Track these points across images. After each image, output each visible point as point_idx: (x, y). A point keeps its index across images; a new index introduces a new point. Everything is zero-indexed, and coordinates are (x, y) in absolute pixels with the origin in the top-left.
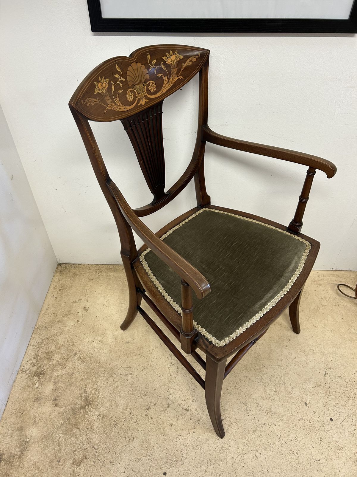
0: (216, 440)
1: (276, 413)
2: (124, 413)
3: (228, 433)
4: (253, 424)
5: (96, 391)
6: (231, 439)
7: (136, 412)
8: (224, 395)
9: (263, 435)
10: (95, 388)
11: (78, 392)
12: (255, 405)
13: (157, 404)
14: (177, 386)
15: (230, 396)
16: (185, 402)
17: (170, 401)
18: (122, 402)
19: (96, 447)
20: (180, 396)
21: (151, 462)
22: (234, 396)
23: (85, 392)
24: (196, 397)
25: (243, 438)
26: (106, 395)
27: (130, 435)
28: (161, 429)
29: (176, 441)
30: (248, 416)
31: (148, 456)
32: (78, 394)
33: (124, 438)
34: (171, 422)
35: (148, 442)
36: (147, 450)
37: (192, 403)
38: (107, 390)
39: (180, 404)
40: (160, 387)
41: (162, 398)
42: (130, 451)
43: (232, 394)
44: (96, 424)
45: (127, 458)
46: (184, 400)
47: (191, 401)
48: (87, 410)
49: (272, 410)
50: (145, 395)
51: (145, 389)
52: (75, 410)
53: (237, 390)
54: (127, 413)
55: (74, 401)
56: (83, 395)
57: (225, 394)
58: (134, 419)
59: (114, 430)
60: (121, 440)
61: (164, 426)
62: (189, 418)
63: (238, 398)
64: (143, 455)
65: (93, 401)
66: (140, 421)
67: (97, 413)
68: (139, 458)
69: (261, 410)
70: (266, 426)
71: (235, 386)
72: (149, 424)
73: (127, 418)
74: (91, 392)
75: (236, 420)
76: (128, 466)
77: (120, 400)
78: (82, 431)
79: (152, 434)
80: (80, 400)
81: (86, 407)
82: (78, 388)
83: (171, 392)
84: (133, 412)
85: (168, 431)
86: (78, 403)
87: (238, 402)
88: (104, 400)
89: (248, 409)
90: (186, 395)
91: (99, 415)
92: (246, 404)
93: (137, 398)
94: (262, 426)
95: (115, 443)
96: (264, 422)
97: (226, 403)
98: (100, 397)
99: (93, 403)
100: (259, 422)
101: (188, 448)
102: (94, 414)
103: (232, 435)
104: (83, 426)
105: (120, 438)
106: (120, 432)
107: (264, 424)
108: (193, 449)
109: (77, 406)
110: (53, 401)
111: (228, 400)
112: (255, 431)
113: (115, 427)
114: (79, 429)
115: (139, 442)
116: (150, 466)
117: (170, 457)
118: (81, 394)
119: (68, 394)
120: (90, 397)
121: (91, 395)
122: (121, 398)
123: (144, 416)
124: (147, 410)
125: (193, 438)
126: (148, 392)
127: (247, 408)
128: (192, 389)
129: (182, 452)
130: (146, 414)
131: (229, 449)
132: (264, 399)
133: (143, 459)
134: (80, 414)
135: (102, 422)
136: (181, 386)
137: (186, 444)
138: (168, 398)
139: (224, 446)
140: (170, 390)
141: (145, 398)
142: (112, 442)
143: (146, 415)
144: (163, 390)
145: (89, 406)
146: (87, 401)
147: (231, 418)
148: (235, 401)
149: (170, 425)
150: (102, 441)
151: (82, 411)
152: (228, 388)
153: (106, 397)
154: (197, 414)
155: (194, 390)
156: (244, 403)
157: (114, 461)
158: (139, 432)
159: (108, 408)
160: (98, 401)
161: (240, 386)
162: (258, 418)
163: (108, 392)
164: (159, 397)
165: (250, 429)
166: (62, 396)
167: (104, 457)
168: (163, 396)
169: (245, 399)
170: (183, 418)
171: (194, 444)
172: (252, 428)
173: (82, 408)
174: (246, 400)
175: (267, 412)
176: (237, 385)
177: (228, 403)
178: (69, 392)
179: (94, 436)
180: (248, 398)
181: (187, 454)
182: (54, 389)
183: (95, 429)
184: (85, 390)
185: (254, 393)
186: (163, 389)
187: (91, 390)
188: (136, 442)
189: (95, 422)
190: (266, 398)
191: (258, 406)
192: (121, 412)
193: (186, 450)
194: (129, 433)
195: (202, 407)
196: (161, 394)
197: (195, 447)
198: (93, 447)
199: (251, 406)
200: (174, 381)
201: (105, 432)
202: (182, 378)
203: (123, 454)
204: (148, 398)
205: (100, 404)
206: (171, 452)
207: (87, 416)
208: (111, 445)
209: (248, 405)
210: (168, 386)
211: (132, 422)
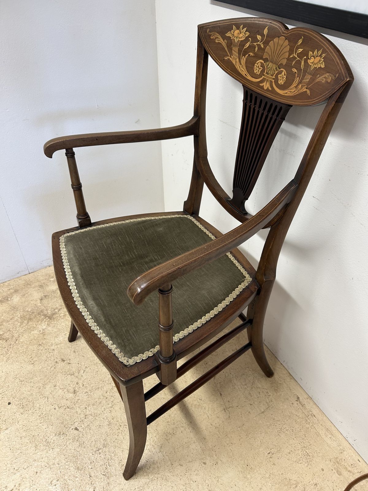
0: (54, 433)
1: (108, 485)
2: (52, 345)
3: (66, 442)
4: (86, 464)
5: (63, 316)
6: (61, 447)
7: (57, 353)
8: (105, 418)
9: (77, 479)
10: (65, 314)
11: (57, 306)
12: (108, 456)
13: (70, 365)
14: (95, 371)
15: (107, 426)
16: (81, 386)
17: (77, 374)
18: (61, 338)
19: (17, 342)
20: (87, 379)
21: (17, 387)
22: (109, 429)
23: (59, 310)
24: (91, 393)
25: (66, 459)
26: (63, 324)
27: (35, 359)
28: (48, 380)
29: (42, 397)
30: (93, 454)
31: (21, 382)
32: (56, 307)
33: (30, 357)
34: (58, 384)
35: (33, 376)
36: (26, 379)
37: (84, 392)
38: (67, 323)
39: (78, 383)
40: (88, 358)
41: (78, 366)
42: (21, 367)
43: (110, 426)
44: (36, 332)
45: (15, 368)
46: (84, 385)
47: (86, 391)
48: (45, 320)
49: (111, 479)
50: (74, 352)
51: (80, 349)
52: (42, 312)
53: (117, 430)
54: (53, 347)
55: (49, 307)
56: (56, 310)
57: (107, 419)
58: (49, 355)
59: (35, 347)
60: (28, 356)
61: (52, 381)
62: (67, 397)
63: (109, 435)
64: (21, 378)
65: (54, 319)
66: (49, 361)
67: (44, 327)
68: (18, 376)
69: (105, 466)
70: (89, 479)
71: (121, 426)
72: (49, 368)
73: (49, 350)
74: (61, 313)
75: (83, 443)
76: (8, 372)
77: (62, 336)
78: (26, 326)
79: (41, 375)
80: (52, 311)
81: (47, 318)
82: (61, 304)
83: (87, 370)
84: (55, 351)
85: (48, 387)
86: (48, 311)
87: (104, 437)
88: (58, 325)
89: (100, 451)
90: (90, 384)
91: (44, 330)
92: (105, 446)
93: (69, 347)
94: (86, 474)
95: (25, 353)
96: (92, 475)
97: (97, 425)
98: (59, 321)
99: (53, 320)
100: (90, 470)
101: (38, 411)
102: (43, 326)
103: (65, 446)
104: (31, 325)
105: (30, 354)
106: (35, 351)
107: (90, 476)
108: (39, 416)
109: (45, 312)
110: (44, 295)
111: (102, 425)
112: (78, 468)
113: (37, 345)
114: (28, 323)
115: (31, 369)
116: (13, 388)
117: (25, 400)
118: (57, 308)
119: (53, 301)
120: (56, 315)
121: (58, 315)
122: (64, 336)
123: (55, 361)
124: (61, 360)
125: (49, 410)
126: (79, 352)
127: (101, 449)
128: (97, 386)
129: (33, 408)
130: (58, 361)
131: (49, 450)
132: (120, 464)
133: (17, 380)
134: (39, 317)
135: (38, 334)
136: (96, 375)
137: (42, 408)
138: (80, 371)
139: (51, 443)
140: (89, 368)
141: (72, 352)
142: (25, 350)
143: (56, 362)
144: (85, 363)
145: (49, 319)
146: (52, 316)
147: (82, 437)
148: (104, 433)
149: (54, 386)
150: (24, 343)
151: (43, 317)
152: (115, 420)
153: (61, 325)
154: (74, 403)
155: (97, 388)
156: (105, 444)
157: (9, 361)
158: (40, 365)
159: (52, 332)
160: (55, 322)
161: (123, 431)
162: (95, 466)
163: (66, 324)
164: (77, 363)
165: (79, 462)
166: (50, 298)
167: (11, 352)
168: (80, 365)
169: (111, 442)
170: (66, 393)
171: (44, 414)
172: (81, 464)
173: (45, 316)
174: (110, 444)
175: (106, 474)
176: (122, 426)
177: (98, 427)
178: (55, 300)
179: (26, 336)
180: (113, 445)
181: (32, 412)
182: (54, 290)
183: (31, 333)
184: (61, 309)
185: (122, 449)
186: (87, 362)
187: (63, 312)
188: (30, 367)
189: (37, 330)
190: (122, 466)
191: (108, 460)
192: (52, 343)
193: (36, 410)
194: (36, 357)
195: (83, 404)
196: (81, 363)
197: (42, 416)
198: (16, 340)
199: (105, 452)
200: (99, 367)
201: (31, 341)
202: (105, 372)
203: (17, 363)
204: (73, 355)
205: (53, 325)
206: (30, 399)
207: (40, 322)
208: (22, 351)
209: (104, 449)
210: (92, 365)
211: (46, 355)
